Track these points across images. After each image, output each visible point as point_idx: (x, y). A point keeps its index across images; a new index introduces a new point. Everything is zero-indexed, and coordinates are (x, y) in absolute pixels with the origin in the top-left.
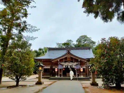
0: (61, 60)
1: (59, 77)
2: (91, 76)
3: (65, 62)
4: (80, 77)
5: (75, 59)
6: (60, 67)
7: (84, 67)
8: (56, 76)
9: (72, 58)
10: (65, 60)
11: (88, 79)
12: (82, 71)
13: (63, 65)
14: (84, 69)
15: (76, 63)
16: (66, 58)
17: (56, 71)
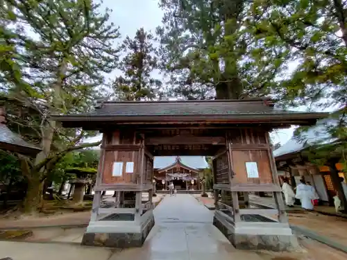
0: (170, 171)
1: (166, 190)
2: (202, 190)
3: (174, 173)
4: (190, 190)
5: (186, 170)
6: (167, 179)
7: (195, 179)
8: (163, 190)
9: (182, 169)
10: (174, 170)
11: (199, 192)
12: (193, 183)
13: (171, 177)
14: (195, 181)
15: (186, 175)
16: (175, 169)
17: (163, 183)
